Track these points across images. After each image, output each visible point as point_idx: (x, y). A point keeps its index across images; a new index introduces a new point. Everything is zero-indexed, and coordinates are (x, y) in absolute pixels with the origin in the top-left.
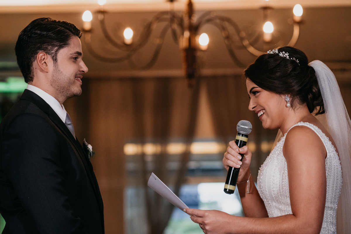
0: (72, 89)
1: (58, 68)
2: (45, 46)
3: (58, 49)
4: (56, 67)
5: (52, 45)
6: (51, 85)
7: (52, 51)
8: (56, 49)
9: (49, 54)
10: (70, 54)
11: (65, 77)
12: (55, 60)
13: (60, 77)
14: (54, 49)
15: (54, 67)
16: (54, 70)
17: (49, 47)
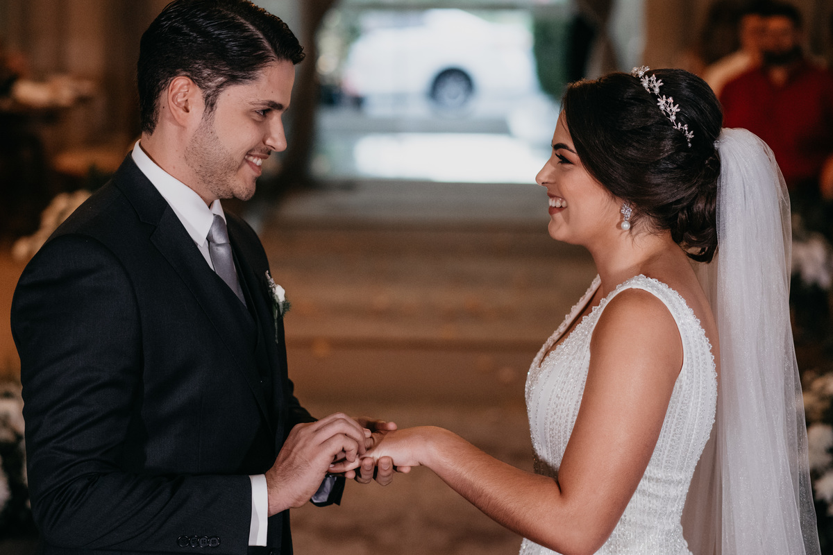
0: (231, 182)
1: (210, 124)
2: (197, 65)
3: (226, 82)
4: (209, 121)
5: (215, 69)
6: (186, 158)
7: (210, 84)
8: (221, 81)
9: (200, 87)
10: (251, 103)
11: (222, 151)
12: (210, 104)
13: (210, 147)
14: (216, 81)
15: (204, 119)
16: (201, 128)
17: (206, 72)
